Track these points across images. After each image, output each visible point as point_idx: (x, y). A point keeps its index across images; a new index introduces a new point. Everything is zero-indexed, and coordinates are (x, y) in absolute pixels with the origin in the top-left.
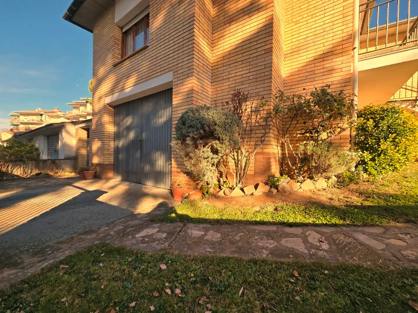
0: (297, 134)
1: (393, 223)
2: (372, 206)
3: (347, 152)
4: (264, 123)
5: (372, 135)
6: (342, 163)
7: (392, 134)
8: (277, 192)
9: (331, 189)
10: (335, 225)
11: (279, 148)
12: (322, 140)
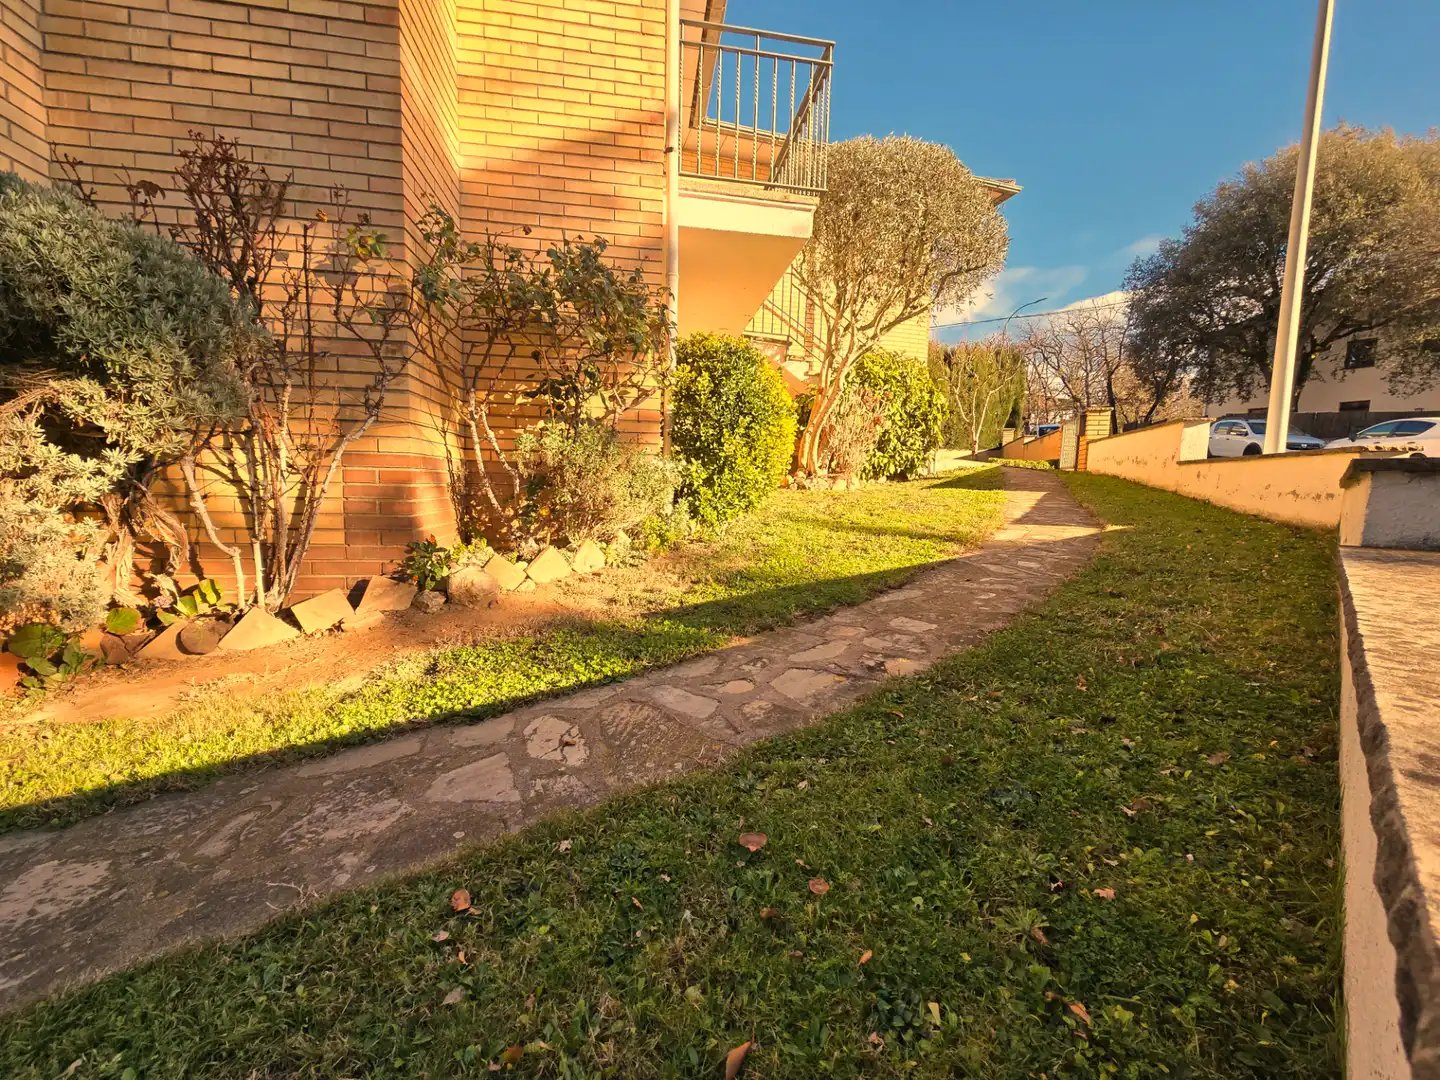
0: (515, 393)
1: (736, 642)
2: (703, 605)
3: (655, 462)
4: (376, 333)
5: (709, 417)
6: (642, 493)
7: (745, 415)
8: (446, 602)
9: (615, 571)
10: (612, 680)
11: (451, 439)
12: (589, 419)
